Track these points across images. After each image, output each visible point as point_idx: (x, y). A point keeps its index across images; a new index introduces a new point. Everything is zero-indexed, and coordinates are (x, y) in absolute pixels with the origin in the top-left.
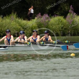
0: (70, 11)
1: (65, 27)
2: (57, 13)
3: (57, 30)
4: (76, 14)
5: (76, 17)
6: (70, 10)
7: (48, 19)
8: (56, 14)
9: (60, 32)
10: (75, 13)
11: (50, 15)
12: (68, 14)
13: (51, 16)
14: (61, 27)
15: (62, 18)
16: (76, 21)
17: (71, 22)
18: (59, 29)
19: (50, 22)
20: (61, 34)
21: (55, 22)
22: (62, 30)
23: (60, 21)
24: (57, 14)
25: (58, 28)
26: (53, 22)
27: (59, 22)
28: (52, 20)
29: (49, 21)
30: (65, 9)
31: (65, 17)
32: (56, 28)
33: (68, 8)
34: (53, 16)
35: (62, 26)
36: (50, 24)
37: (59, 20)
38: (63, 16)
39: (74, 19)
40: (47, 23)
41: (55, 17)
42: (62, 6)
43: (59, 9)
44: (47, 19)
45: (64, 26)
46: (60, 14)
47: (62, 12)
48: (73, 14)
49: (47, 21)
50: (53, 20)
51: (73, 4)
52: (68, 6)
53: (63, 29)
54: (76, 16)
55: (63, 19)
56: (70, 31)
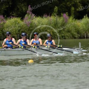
0: (28, 12)
1: (22, 30)
2: (14, 13)
3: (14, 34)
4: (34, 16)
5: (34, 19)
6: (27, 10)
7: (3, 20)
8: (12, 15)
9: (16, 35)
10: (34, 14)
11: (5, 16)
12: (26, 15)
13: (6, 18)
14: (17, 29)
15: (18, 20)
16: (35, 23)
17: (30, 24)
18: (16, 32)
19: (5, 25)
20: (18, 37)
21: (12, 24)
22: (19, 34)
23: (17, 23)
24: (14, 15)
25: (14, 31)
26: (8, 24)
27: (15, 24)
28: (7, 21)
29: (4, 23)
30: (22, 10)
31: (22, 19)
32: (12, 31)
33: (26, 8)
34: (9, 18)
35: (19, 28)
36: (5, 26)
37: (16, 21)
38: (20, 17)
39: (33, 21)
40: (3, 25)
41: (11, 19)
42: (19, 7)
43: (16, 9)
44: (1, 21)
45: (22, 28)
46: (17, 15)
47: (19, 13)
48: (31, 15)
49: (2, 23)
50: (9, 22)
51: (31, 4)
52: (25, 6)
53: (21, 32)
54: (35, 17)
55: (20, 20)
56: (28, 35)
